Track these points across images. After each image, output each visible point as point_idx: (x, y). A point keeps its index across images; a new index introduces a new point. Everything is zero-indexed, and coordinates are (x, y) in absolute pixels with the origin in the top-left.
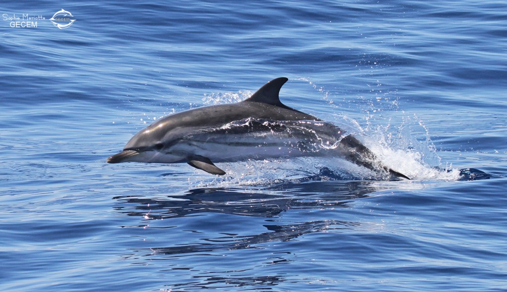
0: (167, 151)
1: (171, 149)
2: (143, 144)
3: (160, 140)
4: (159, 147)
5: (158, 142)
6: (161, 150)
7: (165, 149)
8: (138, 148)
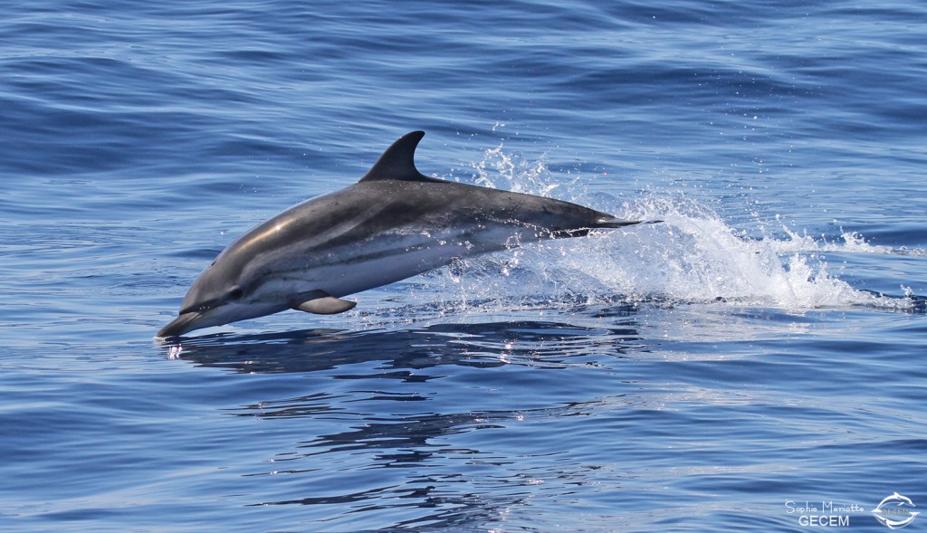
0: (249, 298)
1: (256, 294)
2: (209, 297)
3: (234, 284)
4: (236, 295)
5: (233, 288)
6: (241, 300)
7: (246, 296)
8: (201, 305)
